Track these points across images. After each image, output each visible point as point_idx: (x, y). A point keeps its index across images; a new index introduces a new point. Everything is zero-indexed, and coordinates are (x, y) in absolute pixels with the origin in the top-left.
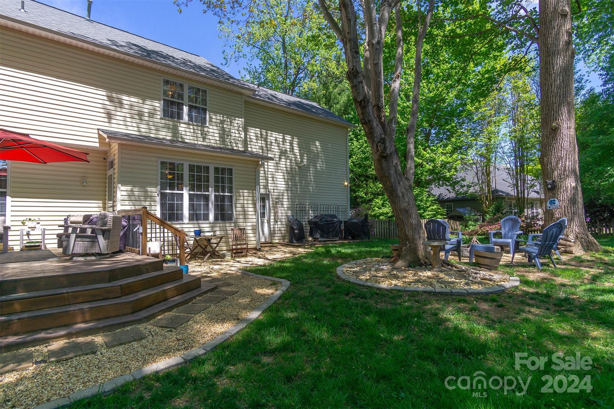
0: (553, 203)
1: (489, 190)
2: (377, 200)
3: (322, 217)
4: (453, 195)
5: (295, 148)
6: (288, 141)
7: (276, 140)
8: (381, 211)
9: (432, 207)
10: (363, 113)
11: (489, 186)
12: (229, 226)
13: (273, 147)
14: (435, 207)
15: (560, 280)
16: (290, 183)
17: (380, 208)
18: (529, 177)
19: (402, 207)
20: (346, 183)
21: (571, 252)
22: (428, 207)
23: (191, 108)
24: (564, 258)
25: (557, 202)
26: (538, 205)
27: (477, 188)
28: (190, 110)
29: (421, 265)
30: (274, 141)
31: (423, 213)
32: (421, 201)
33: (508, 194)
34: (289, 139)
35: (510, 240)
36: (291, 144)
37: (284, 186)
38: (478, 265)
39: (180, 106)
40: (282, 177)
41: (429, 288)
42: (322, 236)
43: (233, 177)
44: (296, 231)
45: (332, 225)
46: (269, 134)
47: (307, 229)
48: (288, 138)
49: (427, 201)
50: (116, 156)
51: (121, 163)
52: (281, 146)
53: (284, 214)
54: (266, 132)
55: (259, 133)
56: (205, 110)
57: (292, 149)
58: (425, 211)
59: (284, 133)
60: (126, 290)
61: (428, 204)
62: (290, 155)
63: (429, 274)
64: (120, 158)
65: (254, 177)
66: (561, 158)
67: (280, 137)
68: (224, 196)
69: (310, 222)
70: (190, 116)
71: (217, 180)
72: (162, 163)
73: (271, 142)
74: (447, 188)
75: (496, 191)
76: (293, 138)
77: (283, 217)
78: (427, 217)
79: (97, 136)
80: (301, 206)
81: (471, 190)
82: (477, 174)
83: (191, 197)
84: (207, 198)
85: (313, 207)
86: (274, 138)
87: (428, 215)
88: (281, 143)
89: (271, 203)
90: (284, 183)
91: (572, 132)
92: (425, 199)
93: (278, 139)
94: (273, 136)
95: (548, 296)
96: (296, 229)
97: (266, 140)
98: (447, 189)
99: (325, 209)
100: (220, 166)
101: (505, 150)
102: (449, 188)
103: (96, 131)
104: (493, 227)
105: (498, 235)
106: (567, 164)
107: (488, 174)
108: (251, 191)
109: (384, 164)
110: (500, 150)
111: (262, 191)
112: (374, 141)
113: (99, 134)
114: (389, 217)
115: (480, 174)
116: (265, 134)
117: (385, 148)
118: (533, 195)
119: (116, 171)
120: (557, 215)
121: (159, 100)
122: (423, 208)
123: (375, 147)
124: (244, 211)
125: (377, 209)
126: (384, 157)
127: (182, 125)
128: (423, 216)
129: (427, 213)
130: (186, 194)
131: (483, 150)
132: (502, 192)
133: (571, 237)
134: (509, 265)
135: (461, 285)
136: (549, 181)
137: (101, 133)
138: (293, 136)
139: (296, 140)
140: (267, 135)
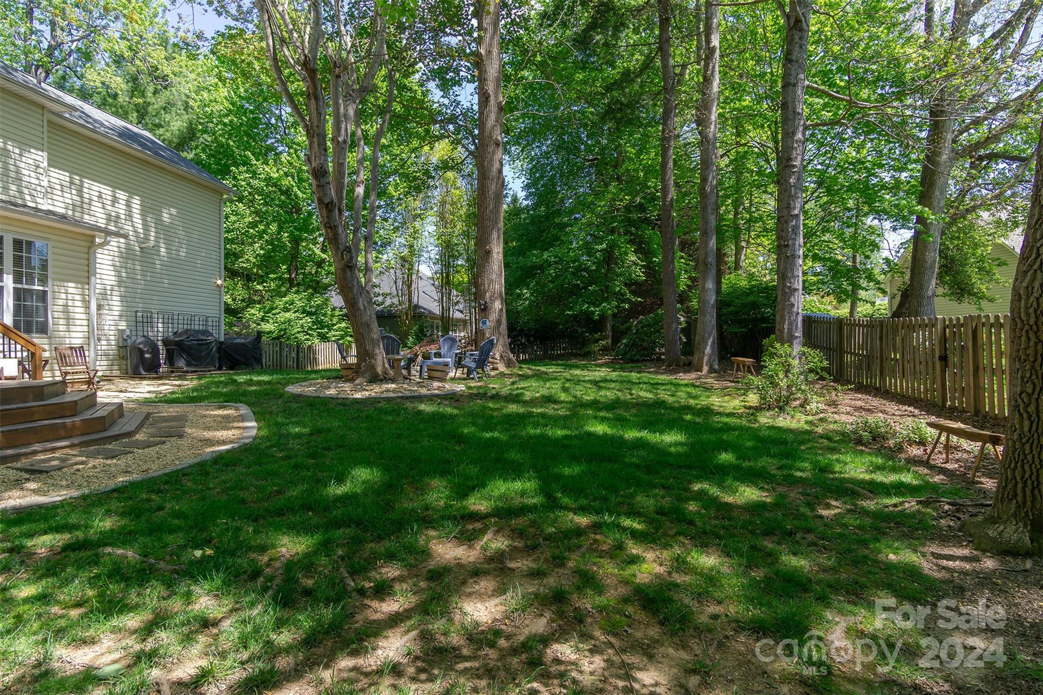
0: (484, 323)
1: (410, 305)
2: (253, 311)
3: (187, 334)
5: (135, 215)
6: (121, 201)
7: (100, 197)
11: (410, 300)
13: (93, 208)
14: (343, 325)
15: (491, 386)
16: (124, 275)
18: (455, 292)
19: (363, 320)
20: (219, 282)
21: (497, 369)
22: (334, 325)
24: (493, 373)
25: (487, 322)
26: (461, 327)
27: (395, 301)
29: (381, 380)
30: (96, 199)
32: (325, 315)
33: (430, 312)
34: (125, 198)
35: (449, 360)
36: (128, 205)
37: (113, 278)
38: (431, 378)
40: (110, 263)
41: (400, 395)
42: (188, 364)
43: (48, 258)
44: (147, 356)
45: (204, 347)
46: (86, 185)
48: (122, 196)
49: (332, 316)
52: (110, 208)
53: (113, 328)
54: (81, 181)
55: (68, 179)
57: (130, 216)
58: (330, 330)
59: (114, 186)
61: (335, 320)
62: (126, 227)
63: (393, 386)
65: (86, 262)
66: (492, 280)
67: (107, 191)
68: (31, 291)
69: (166, 341)
71: (17, 261)
73: (91, 200)
75: (417, 306)
76: (131, 198)
77: (112, 333)
78: (333, 339)
80: (145, 315)
81: (388, 302)
82: (395, 282)
85: (166, 316)
86: (97, 194)
87: (334, 336)
88: (109, 203)
90: (113, 273)
91: (501, 257)
92: (329, 313)
93: (104, 196)
94: (93, 188)
95: (485, 394)
96: (147, 352)
97: (80, 193)
99: (186, 322)
100: (24, 238)
101: (432, 256)
104: (432, 347)
105: (438, 355)
106: (496, 287)
107: (409, 286)
108: (79, 286)
109: (349, 273)
110: (426, 255)
112: (338, 248)
114: (273, 339)
115: (400, 283)
116: (77, 182)
117: (352, 258)
118: (458, 315)
120: (487, 335)
122: (328, 326)
123: (339, 254)
124: (68, 319)
126: (349, 267)
128: (327, 338)
129: (333, 333)
131: (406, 252)
132: (424, 309)
133: (497, 356)
134: (453, 379)
135: (424, 391)
136: (483, 302)
138: (131, 193)
139: (136, 202)
140: (82, 186)
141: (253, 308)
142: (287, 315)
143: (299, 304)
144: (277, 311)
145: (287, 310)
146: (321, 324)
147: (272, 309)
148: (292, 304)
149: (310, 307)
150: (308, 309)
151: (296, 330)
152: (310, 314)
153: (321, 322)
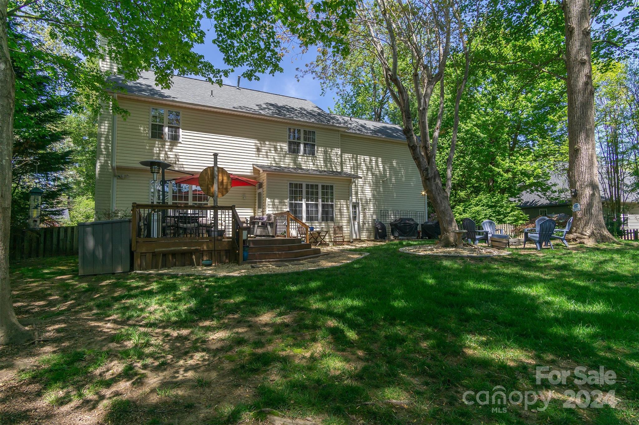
0: (576, 206)
2: (458, 207)
3: (401, 219)
4: (544, 201)
5: (380, 167)
6: (373, 161)
8: (462, 217)
9: (513, 213)
10: (414, 153)
12: (332, 225)
14: (516, 213)
16: (375, 194)
17: (461, 214)
20: (423, 193)
22: (509, 213)
23: (305, 145)
25: (579, 205)
28: (305, 147)
30: (363, 162)
31: (504, 218)
36: (377, 162)
37: (370, 196)
39: (298, 144)
40: (369, 190)
42: (400, 235)
43: (334, 191)
44: (380, 231)
46: (359, 158)
47: (389, 229)
48: (374, 159)
50: (265, 181)
51: (268, 185)
52: (368, 165)
53: (371, 218)
54: (357, 156)
55: (352, 157)
56: (314, 145)
57: (377, 167)
58: (505, 217)
59: (370, 155)
60: (290, 249)
61: (509, 210)
64: (268, 182)
65: (348, 190)
66: (582, 172)
67: (367, 158)
68: (328, 204)
69: (391, 224)
70: (305, 150)
71: (323, 193)
72: (290, 184)
73: (361, 163)
74: (537, 193)
76: (377, 159)
77: (370, 220)
78: (508, 222)
79: (252, 168)
80: (384, 212)
81: (563, 196)
83: (307, 205)
84: (317, 205)
85: (394, 212)
86: (363, 160)
88: (368, 163)
89: (360, 209)
93: (366, 160)
94: (361, 158)
96: (380, 229)
98: (538, 195)
99: (404, 214)
100: (325, 184)
102: (539, 193)
103: (252, 166)
106: (587, 177)
108: (346, 201)
111: (354, 200)
112: (421, 169)
113: (253, 167)
116: (355, 157)
117: (428, 174)
119: (265, 189)
120: (579, 216)
121: (286, 142)
123: (422, 173)
124: (341, 215)
125: (458, 215)
126: (427, 179)
127: (300, 157)
130: (304, 203)
136: (573, 190)
137: (254, 166)
138: (377, 157)
139: (380, 160)
140: (357, 158)
141: (458, 205)
142: (478, 208)
143: (485, 201)
144: (472, 206)
145: (477, 205)
146: (499, 213)
147: (470, 205)
148: (480, 202)
149: (492, 202)
150: (490, 203)
151: (481, 217)
152: (491, 207)
153: (499, 212)
